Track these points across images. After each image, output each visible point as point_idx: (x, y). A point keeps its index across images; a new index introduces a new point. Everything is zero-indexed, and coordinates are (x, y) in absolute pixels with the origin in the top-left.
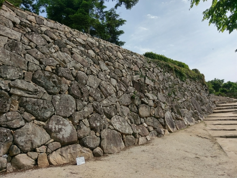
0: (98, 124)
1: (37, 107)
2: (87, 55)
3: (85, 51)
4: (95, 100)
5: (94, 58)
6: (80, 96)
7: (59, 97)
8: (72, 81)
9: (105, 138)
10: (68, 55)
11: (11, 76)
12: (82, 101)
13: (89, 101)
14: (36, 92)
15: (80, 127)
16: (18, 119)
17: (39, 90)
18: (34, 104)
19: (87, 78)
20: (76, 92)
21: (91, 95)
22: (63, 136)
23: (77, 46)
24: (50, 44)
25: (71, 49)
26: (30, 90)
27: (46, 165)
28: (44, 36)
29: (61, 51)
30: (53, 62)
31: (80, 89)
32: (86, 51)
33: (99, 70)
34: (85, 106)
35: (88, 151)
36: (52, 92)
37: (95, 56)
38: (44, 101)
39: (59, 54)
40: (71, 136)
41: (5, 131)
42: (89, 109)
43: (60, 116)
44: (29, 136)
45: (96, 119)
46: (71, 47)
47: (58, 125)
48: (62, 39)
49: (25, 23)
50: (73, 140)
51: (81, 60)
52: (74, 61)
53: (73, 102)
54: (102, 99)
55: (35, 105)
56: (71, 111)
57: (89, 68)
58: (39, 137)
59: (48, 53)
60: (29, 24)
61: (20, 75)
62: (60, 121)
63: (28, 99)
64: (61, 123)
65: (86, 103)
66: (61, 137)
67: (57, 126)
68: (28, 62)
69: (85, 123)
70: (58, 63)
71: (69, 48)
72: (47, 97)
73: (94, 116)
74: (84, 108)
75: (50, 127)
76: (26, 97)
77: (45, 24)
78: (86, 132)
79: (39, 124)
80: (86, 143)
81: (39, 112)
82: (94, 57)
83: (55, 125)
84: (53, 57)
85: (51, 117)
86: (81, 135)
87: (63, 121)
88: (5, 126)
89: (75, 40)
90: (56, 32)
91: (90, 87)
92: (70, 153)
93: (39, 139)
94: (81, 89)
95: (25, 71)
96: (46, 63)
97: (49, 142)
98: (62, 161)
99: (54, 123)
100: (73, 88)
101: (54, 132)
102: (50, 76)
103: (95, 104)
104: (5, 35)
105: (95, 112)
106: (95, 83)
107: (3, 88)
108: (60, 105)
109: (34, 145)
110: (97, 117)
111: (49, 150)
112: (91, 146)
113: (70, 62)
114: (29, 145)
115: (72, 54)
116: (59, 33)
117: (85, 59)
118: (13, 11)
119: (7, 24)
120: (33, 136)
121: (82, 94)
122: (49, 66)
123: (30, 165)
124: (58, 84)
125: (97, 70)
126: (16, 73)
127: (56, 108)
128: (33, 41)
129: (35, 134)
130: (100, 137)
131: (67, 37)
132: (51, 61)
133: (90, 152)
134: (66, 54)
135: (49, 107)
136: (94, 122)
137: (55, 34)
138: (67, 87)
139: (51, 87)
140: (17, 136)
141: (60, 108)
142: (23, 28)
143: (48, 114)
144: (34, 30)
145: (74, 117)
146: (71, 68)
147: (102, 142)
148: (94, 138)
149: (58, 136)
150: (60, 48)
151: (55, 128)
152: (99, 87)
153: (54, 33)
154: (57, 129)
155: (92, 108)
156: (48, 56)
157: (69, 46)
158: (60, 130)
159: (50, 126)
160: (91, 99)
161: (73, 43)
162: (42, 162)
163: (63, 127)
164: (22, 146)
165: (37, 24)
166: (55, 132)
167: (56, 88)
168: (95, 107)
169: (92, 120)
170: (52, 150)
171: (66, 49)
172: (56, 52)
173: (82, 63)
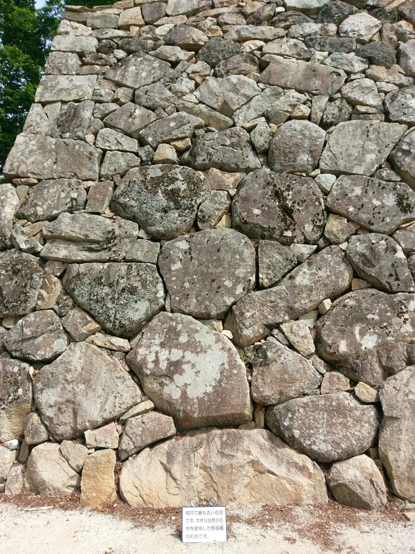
0: (369, 342)
1: (107, 290)
2: (332, 45)
3: (327, 32)
4: (363, 228)
5: (371, 40)
6: (275, 223)
7: (183, 245)
8: (248, 170)
9: (407, 413)
10: (246, 78)
11: (49, 207)
12: (288, 242)
13: (325, 239)
14: (108, 241)
15: (265, 357)
16: (51, 331)
17: (117, 232)
18: (98, 281)
19: (321, 141)
20: (257, 211)
21: (336, 208)
22: (184, 394)
23: (287, 28)
24: (179, 67)
25: (260, 49)
26: (92, 237)
27: (104, 498)
28: (161, 52)
29: (215, 75)
30: (181, 124)
31: (278, 195)
32: (332, 28)
33: (401, 86)
34: (299, 263)
35: (302, 469)
36: (158, 232)
37: (380, 31)
38: (130, 268)
39: (208, 88)
40: (219, 391)
41: (16, 369)
42: (320, 273)
43: (183, 313)
44: (69, 387)
45: (358, 316)
46: (262, 43)
47: (170, 348)
48: (225, 32)
49: (111, 39)
50: (227, 411)
51: (299, 74)
52: (268, 91)
53: (241, 253)
54: (409, 215)
55: (100, 284)
56: (230, 292)
57: (339, 95)
58: (100, 391)
59: (167, 100)
60: (121, 38)
61: (72, 199)
62: (178, 334)
63: (82, 268)
64: (183, 339)
65: (305, 250)
66: (176, 395)
67: (164, 354)
68: (105, 151)
69: (292, 338)
70: (200, 121)
71: (252, 52)
72: (144, 250)
73: (351, 303)
74: (293, 273)
75: (139, 358)
76: (79, 262)
77: (169, 13)
78: (293, 381)
79: (108, 345)
80: (289, 428)
81: (110, 305)
82: (376, 38)
83: (158, 348)
84: (185, 109)
85: (149, 319)
86: (268, 392)
87: (192, 332)
88: (18, 354)
89: (281, 9)
90: (206, 17)
91: (338, 174)
92: (205, 468)
93: (99, 401)
94: (285, 194)
95: (90, 183)
96: (154, 137)
97: (131, 412)
98: (163, 493)
99: (157, 341)
100: (245, 200)
101: (153, 374)
102: (162, 177)
103: (360, 248)
104: (54, 99)
105: (364, 284)
106: (364, 150)
107: (23, 246)
108: (186, 274)
109: (79, 420)
110: (364, 305)
111: (127, 444)
112: (315, 448)
113: (250, 99)
114: (67, 417)
115: (262, 66)
116: (216, 16)
117: (322, 63)
118: (85, 23)
119: (63, 68)
120: (82, 387)
121: (288, 212)
122: (168, 142)
123: (59, 485)
124: (183, 197)
125: (389, 87)
126: (63, 195)
127: (168, 285)
128: (125, 82)
129: (87, 382)
130: (378, 405)
131: (245, 16)
132: (172, 124)
133: (310, 476)
134: (234, 78)
135: (144, 286)
136: (342, 332)
137: (200, 29)
138: (225, 199)
139: (158, 215)
140: (39, 385)
141: (187, 285)
142: (101, 58)
143: (138, 311)
144: (133, 48)
145: (242, 314)
146: (248, 125)
147: (386, 434)
148: (340, 410)
149: (166, 390)
150: (213, 66)
151: (156, 362)
152: (391, 162)
153: (196, 27)
154: (163, 365)
155: (343, 267)
156: (169, 108)
157: (249, 46)
158: (175, 367)
159: (142, 351)
160: (335, 226)
161: (273, 24)
162: (92, 483)
163: (189, 356)
164: (51, 419)
165: (147, 24)
166: (156, 375)
167: (174, 214)
168: (356, 259)
169: (335, 323)
170: (139, 443)
171: (237, 58)
172: (197, 85)
173: (302, 87)
